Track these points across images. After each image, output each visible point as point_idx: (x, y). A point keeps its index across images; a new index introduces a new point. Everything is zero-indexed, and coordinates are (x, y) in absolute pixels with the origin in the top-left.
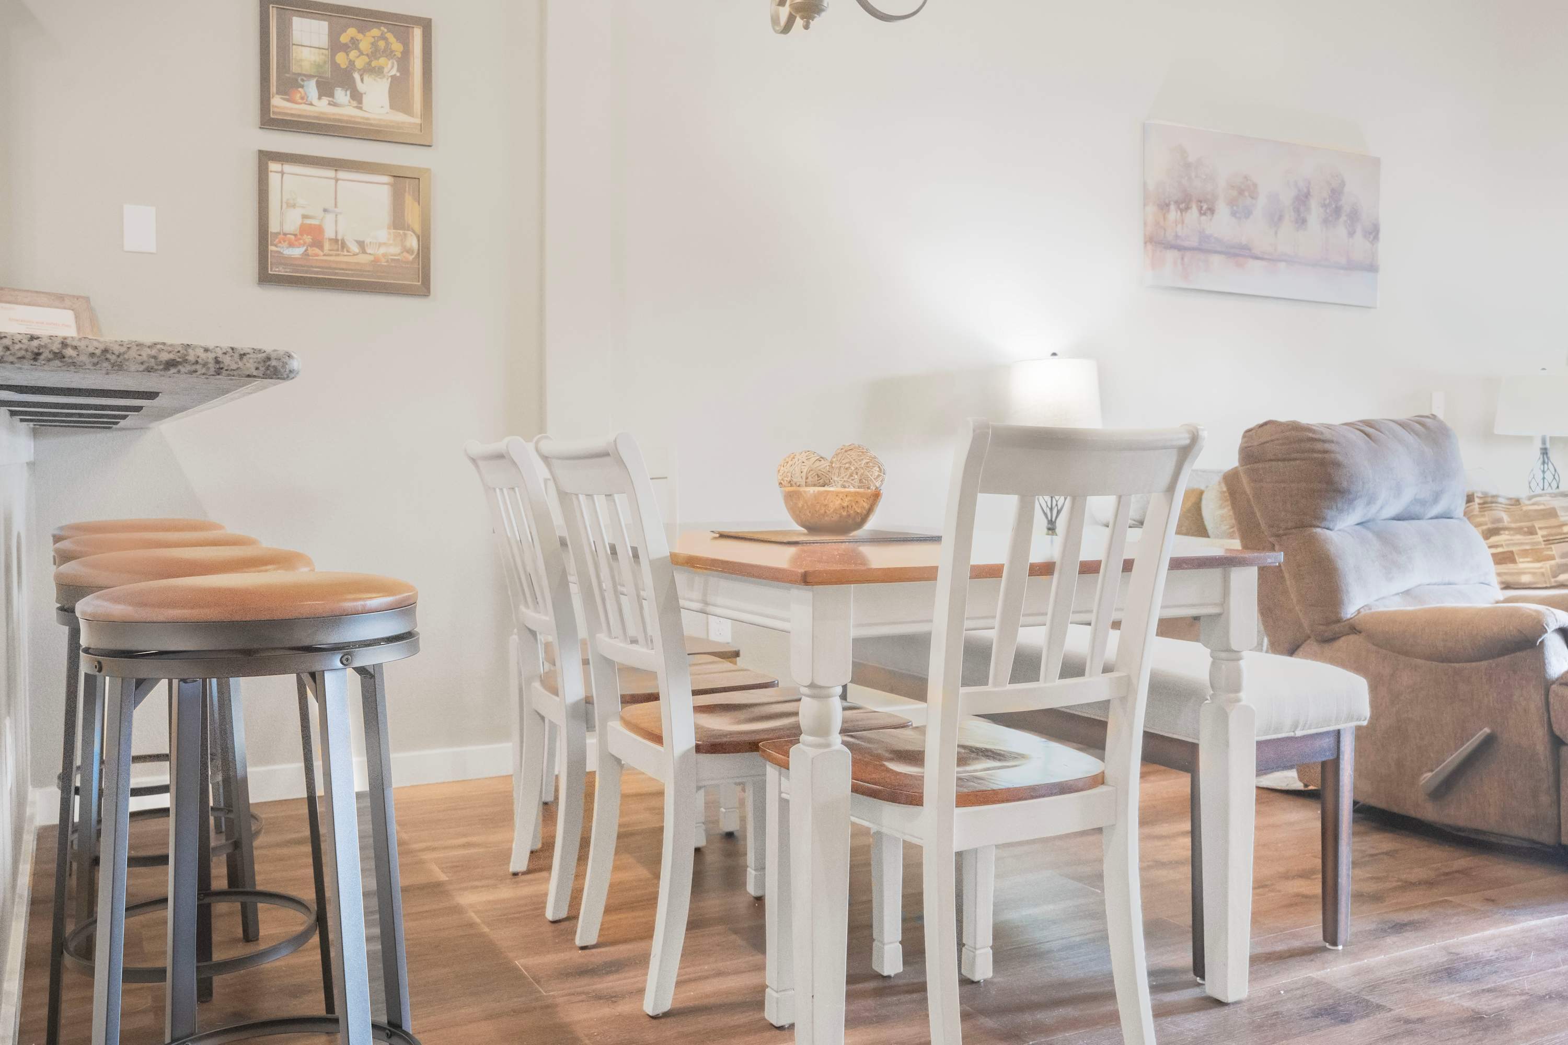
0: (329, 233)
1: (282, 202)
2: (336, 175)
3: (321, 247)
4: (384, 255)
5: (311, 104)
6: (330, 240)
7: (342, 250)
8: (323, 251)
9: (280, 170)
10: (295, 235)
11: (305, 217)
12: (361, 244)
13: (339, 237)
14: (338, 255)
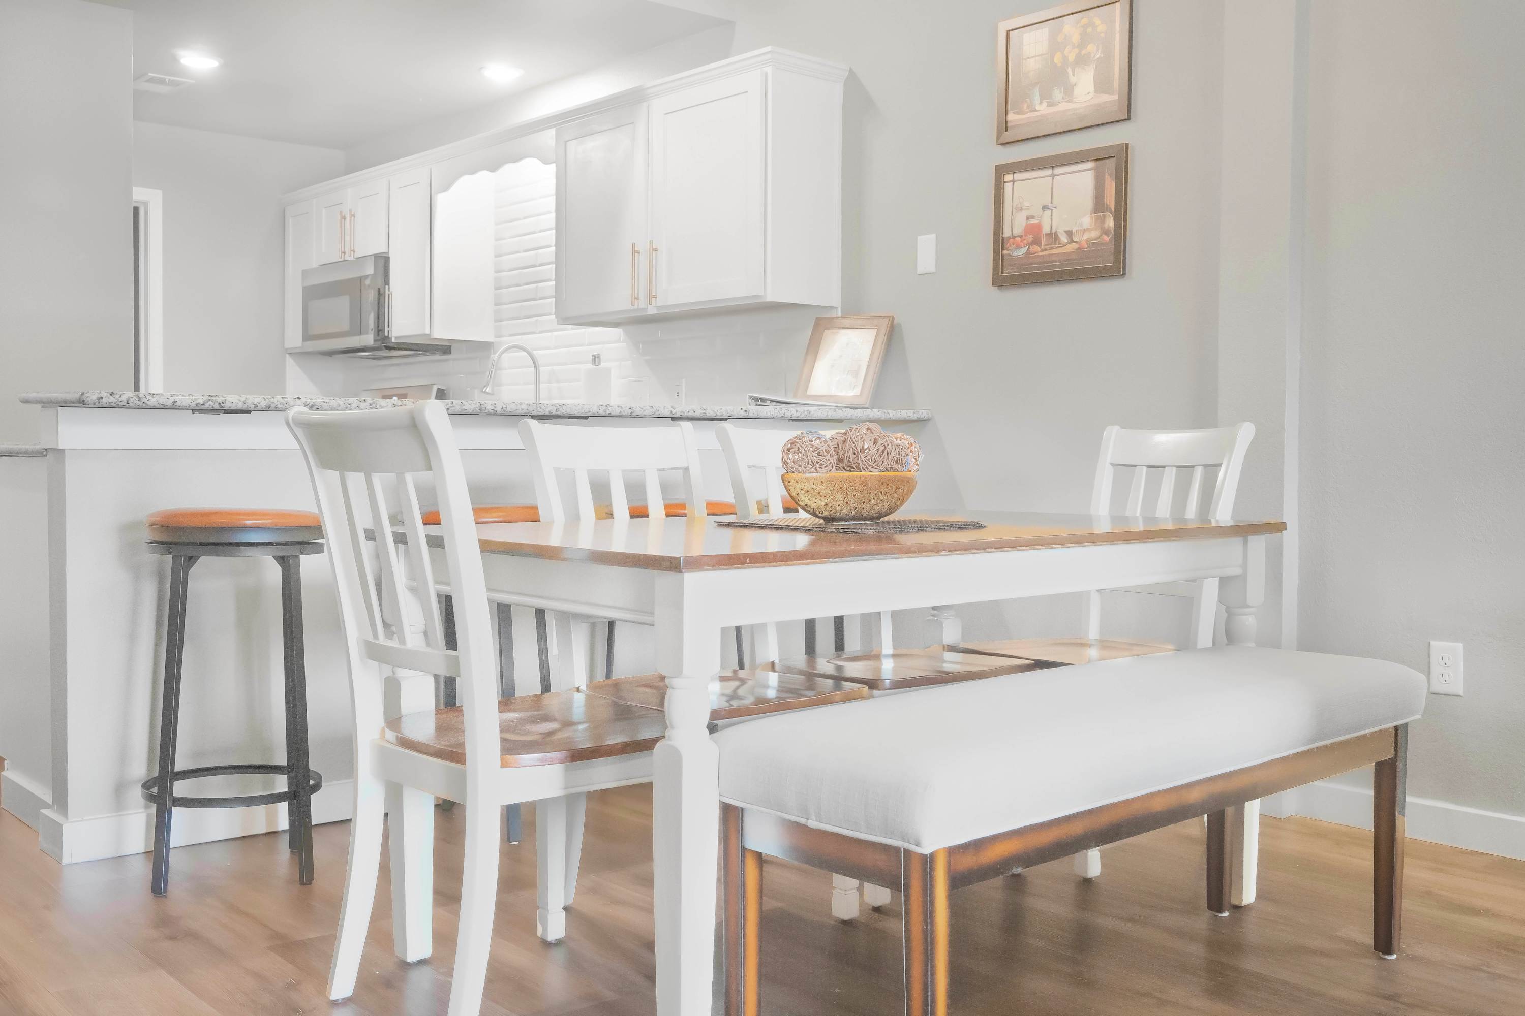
0: (1046, 229)
1: (1012, 207)
2: (1053, 172)
3: (1039, 244)
4: (1087, 241)
5: (1036, 111)
6: (1047, 235)
7: (1055, 244)
8: (1040, 246)
9: (1011, 179)
10: (1021, 237)
11: (1028, 218)
12: (1069, 233)
13: (1053, 231)
14: (1051, 249)
